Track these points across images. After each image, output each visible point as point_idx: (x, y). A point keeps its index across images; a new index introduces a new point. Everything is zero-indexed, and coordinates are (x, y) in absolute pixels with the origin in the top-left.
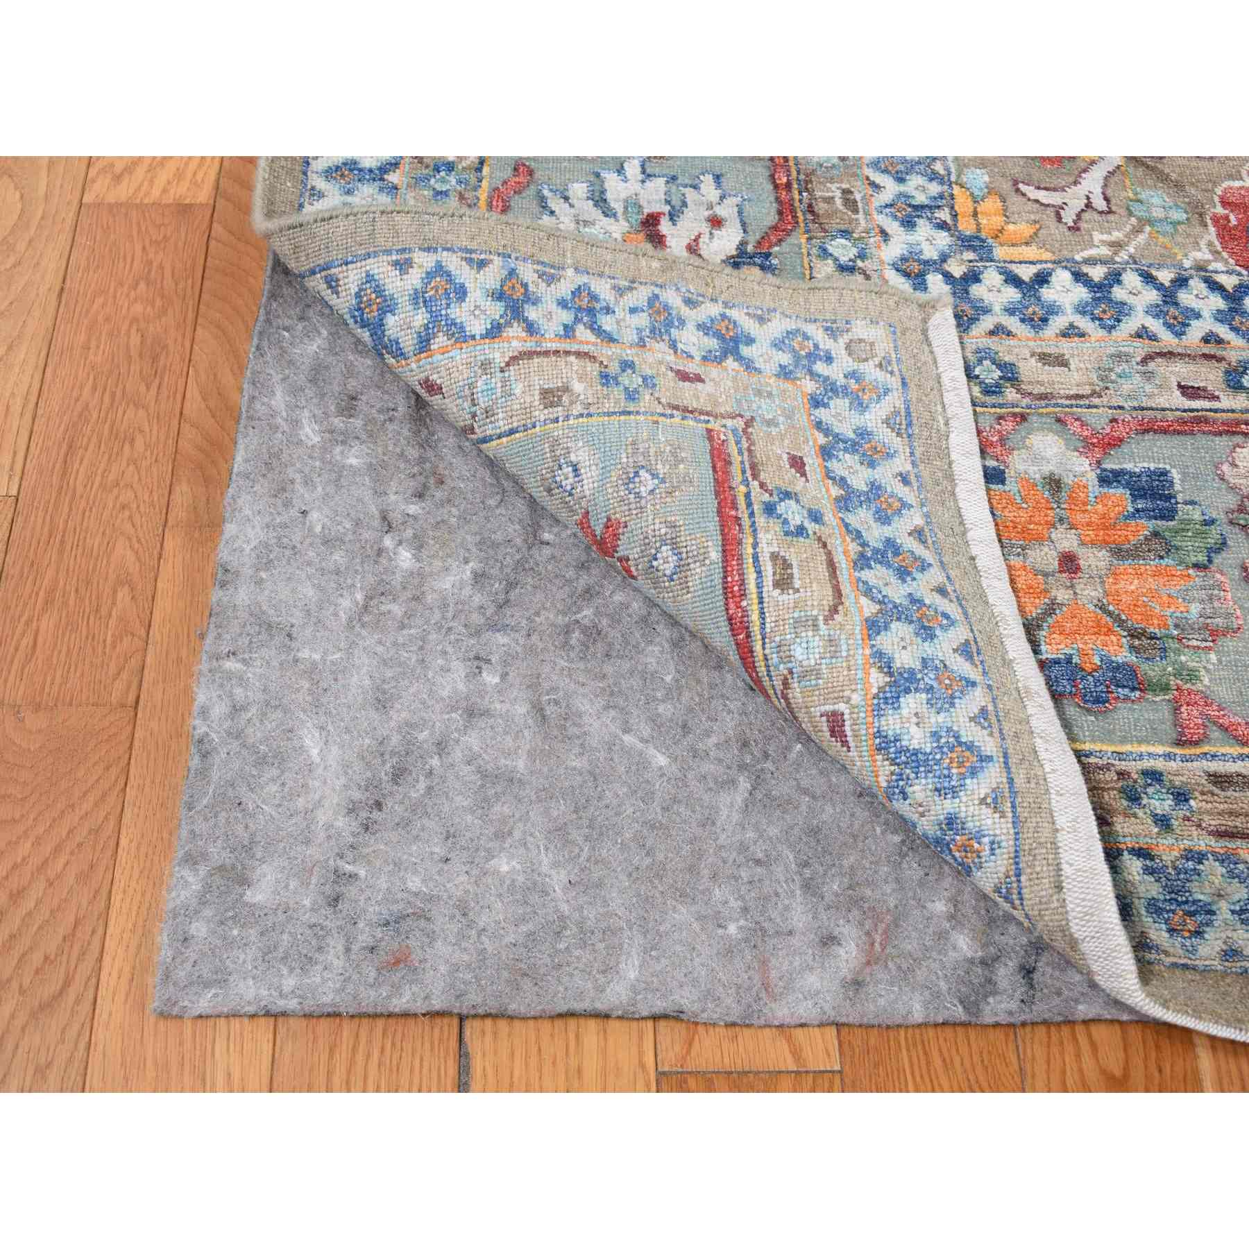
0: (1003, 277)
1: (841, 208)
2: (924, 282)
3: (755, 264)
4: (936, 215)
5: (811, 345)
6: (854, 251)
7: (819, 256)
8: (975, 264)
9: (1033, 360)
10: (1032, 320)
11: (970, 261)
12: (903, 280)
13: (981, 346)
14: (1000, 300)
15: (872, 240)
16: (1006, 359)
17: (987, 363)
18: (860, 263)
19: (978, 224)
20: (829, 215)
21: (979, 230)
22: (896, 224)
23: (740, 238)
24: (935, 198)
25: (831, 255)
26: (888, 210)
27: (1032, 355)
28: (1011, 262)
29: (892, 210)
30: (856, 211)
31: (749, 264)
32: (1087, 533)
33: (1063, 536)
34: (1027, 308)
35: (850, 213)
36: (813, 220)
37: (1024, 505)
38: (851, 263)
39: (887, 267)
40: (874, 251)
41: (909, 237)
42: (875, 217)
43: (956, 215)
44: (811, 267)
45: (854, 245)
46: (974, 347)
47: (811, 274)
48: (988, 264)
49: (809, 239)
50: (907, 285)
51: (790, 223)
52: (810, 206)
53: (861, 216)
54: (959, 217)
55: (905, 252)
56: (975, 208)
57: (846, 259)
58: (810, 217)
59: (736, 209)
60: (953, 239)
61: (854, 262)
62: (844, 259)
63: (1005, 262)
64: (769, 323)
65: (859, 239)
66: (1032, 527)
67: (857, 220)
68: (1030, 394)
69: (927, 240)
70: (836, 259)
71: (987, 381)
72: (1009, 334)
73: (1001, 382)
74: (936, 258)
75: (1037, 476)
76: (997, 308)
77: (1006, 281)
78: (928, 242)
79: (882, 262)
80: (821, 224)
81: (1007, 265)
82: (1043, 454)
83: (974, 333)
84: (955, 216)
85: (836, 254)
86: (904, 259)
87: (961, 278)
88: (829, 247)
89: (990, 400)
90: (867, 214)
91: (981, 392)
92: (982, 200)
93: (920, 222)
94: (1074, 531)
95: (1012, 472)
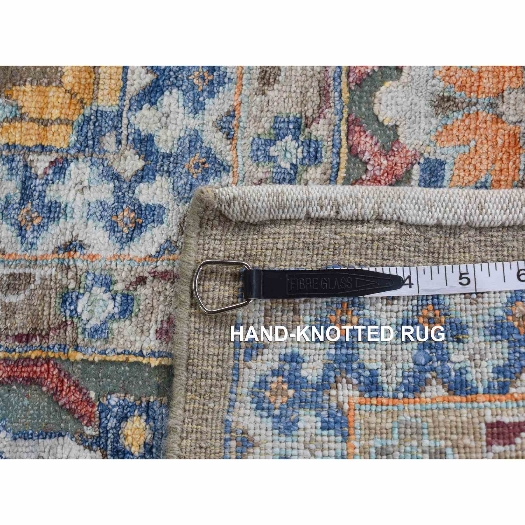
0: (146, 106)
1: (22, 297)
2: (151, 208)
3: (117, 428)
4: (40, 172)
5: (275, 379)
6: (97, 290)
7: (106, 339)
8: (124, 136)
9: (271, 94)
10: (211, 82)
11: (119, 142)
12: (147, 235)
13: (248, 153)
14: (181, 116)
15: (79, 264)
16: (267, 126)
17: (273, 151)
18: (119, 287)
19: (60, 121)
20: (36, 317)
21: (68, 122)
22: (53, 229)
23: (73, 443)
24: (11, 169)
25: (104, 323)
26: (29, 235)
27: (264, 94)
28: (123, 90)
29: (29, 229)
30: (29, 277)
31: (117, 436)
32: (507, 79)
33: (512, 107)
34: (193, 86)
35: (32, 286)
36: (42, 337)
37: (472, 144)
38: (118, 299)
39: (126, 252)
40: (98, 265)
41: (77, 214)
42: (40, 253)
43: (43, 147)
44: (124, 353)
45: (89, 289)
46: (249, 162)
47: (135, 354)
48: (125, 121)
49: (77, 348)
50: (156, 231)
51: (48, 371)
52: (18, 338)
53: (38, 273)
54: (45, 143)
55: (102, 224)
56: (32, 120)
57: (111, 304)
58: (36, 342)
59: (21, 442)
60: (81, 157)
61: (116, 292)
62: (112, 307)
63: (122, 99)
64: (251, 432)
65: (78, 282)
66: (500, 142)
67: (44, 279)
68: (319, 107)
69: (82, 191)
70: (112, 317)
71: (300, 156)
72: (231, 114)
73: (301, 138)
74: (111, 185)
75: (434, 121)
76: (193, 123)
77: (152, 104)
78: (87, 192)
79: (117, 258)
80: (50, 329)
81: (127, 97)
82: (405, 108)
83: (229, 158)
84: (43, 149)
85: (104, 316)
86: (113, 228)
87: (145, 159)
88: (93, 322)
89: (327, 156)
90: (34, 262)
91: (316, 166)
92: (19, 108)
93: (51, 195)
94: (505, 93)
95: (428, 149)
